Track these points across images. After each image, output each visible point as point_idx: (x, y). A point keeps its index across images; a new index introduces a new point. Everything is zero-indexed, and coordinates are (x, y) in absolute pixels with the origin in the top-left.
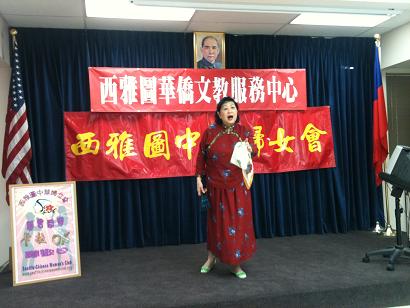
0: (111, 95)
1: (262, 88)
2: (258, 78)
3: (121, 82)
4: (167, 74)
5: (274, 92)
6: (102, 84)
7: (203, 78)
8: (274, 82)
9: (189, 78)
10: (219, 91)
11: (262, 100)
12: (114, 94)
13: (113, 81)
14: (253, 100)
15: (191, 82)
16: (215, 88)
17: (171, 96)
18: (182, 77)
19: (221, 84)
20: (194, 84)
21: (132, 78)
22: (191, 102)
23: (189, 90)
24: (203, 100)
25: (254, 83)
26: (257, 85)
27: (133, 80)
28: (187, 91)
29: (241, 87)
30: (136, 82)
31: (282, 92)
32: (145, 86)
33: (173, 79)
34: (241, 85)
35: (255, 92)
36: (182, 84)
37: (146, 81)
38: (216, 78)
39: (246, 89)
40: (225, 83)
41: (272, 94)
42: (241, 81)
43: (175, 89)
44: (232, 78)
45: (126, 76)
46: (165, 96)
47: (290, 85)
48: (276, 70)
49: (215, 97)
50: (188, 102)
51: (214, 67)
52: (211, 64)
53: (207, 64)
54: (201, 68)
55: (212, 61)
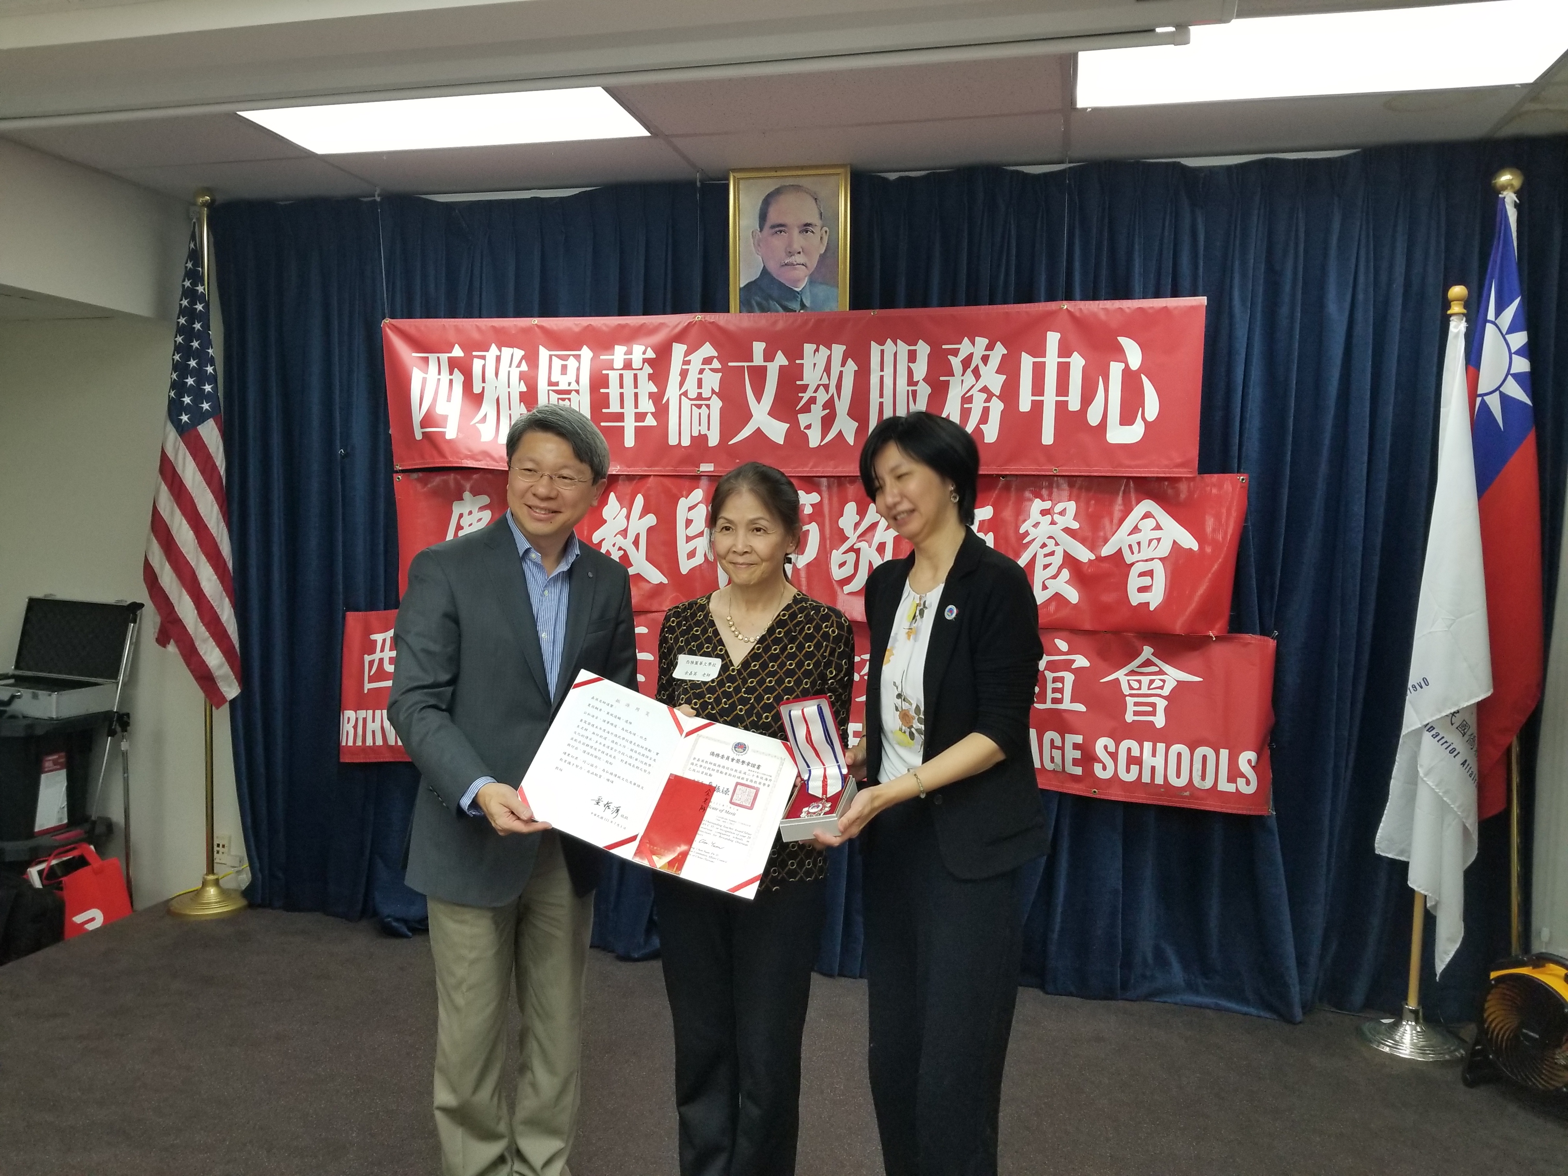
0: (442, 411)
1: (995, 382)
2: (982, 342)
5: (1050, 398)
6: (416, 374)
7: (759, 348)
8: (1052, 359)
10: (822, 397)
11: (992, 432)
12: (451, 408)
15: (716, 364)
16: (805, 388)
17: (640, 417)
18: (684, 347)
19: (828, 369)
20: (725, 371)
21: (513, 355)
22: (714, 440)
23: (706, 393)
24: (758, 431)
25: (966, 363)
26: (977, 374)
27: (516, 362)
28: (700, 397)
29: (911, 382)
30: (524, 367)
31: (1087, 399)
32: (553, 380)
33: (650, 354)
34: (910, 373)
35: (967, 399)
36: (684, 374)
37: (557, 363)
38: (809, 348)
39: (929, 390)
40: (843, 365)
41: (1038, 407)
42: (912, 357)
43: (655, 390)
44: (873, 344)
45: (494, 347)
46: (620, 417)
47: (1127, 371)
48: (1066, 305)
49: (803, 420)
50: (700, 441)
51: (803, 306)
52: (794, 295)
53: (775, 293)
54: (750, 310)
55: (797, 281)
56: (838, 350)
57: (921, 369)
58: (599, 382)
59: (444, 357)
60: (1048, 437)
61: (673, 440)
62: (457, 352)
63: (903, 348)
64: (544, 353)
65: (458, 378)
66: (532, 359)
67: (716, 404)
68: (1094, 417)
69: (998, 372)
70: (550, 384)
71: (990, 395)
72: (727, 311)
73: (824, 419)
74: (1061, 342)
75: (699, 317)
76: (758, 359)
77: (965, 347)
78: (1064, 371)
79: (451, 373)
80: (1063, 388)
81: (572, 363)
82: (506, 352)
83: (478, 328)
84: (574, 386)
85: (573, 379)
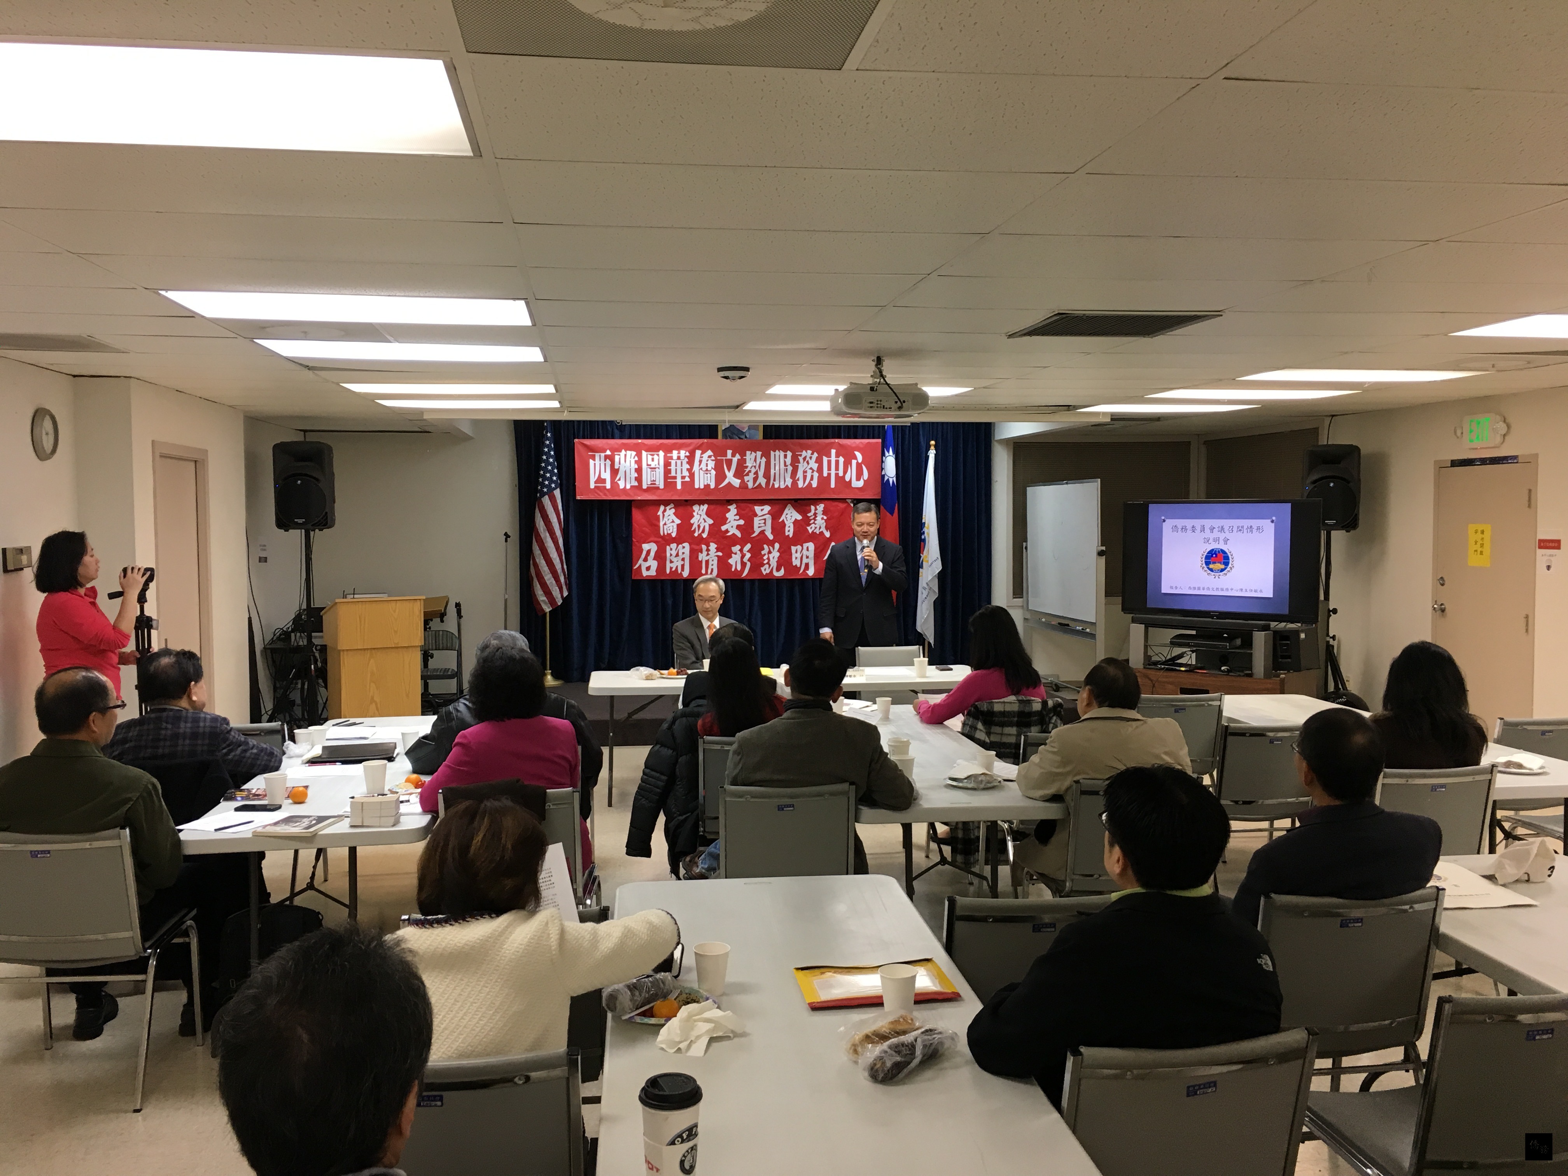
0: (603, 477)
1: (815, 466)
2: (810, 452)
3: (617, 458)
4: (679, 448)
5: (833, 472)
6: (591, 462)
7: (729, 452)
8: (833, 459)
9: (710, 453)
10: (753, 470)
11: (815, 484)
12: (607, 476)
13: (606, 457)
14: (800, 484)
15: (713, 458)
16: (747, 467)
17: (683, 477)
18: (700, 452)
19: (755, 460)
20: (716, 460)
21: (631, 454)
22: (713, 486)
23: (709, 468)
24: (729, 483)
25: (804, 459)
26: (808, 463)
27: (633, 457)
28: (707, 470)
29: (785, 465)
30: (636, 458)
31: (845, 472)
32: (649, 463)
33: (688, 454)
34: (785, 462)
35: (805, 472)
36: (700, 462)
37: (650, 457)
38: (748, 453)
39: (791, 468)
40: (761, 458)
41: (829, 475)
42: (785, 456)
43: (689, 467)
44: (772, 452)
45: (623, 451)
46: (675, 478)
47: (857, 463)
48: (837, 440)
49: (746, 478)
50: (707, 486)
51: (746, 437)
52: (743, 433)
53: (736, 432)
54: (726, 439)
55: (744, 428)
56: (759, 454)
57: (789, 460)
58: (667, 464)
59: (603, 455)
60: (833, 485)
61: (697, 486)
62: (608, 453)
63: (782, 454)
64: (644, 453)
65: (608, 462)
66: (639, 455)
67: (713, 472)
68: (847, 479)
69: (816, 462)
70: (648, 465)
71: (813, 471)
72: (716, 438)
73: (754, 478)
74: (836, 453)
75: (705, 440)
76: (729, 456)
77: (804, 453)
78: (837, 462)
79: (605, 460)
80: (837, 468)
81: (656, 457)
82: (629, 453)
83: (617, 444)
84: (657, 466)
85: (657, 463)
